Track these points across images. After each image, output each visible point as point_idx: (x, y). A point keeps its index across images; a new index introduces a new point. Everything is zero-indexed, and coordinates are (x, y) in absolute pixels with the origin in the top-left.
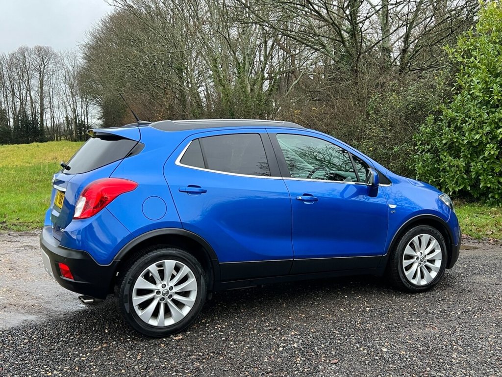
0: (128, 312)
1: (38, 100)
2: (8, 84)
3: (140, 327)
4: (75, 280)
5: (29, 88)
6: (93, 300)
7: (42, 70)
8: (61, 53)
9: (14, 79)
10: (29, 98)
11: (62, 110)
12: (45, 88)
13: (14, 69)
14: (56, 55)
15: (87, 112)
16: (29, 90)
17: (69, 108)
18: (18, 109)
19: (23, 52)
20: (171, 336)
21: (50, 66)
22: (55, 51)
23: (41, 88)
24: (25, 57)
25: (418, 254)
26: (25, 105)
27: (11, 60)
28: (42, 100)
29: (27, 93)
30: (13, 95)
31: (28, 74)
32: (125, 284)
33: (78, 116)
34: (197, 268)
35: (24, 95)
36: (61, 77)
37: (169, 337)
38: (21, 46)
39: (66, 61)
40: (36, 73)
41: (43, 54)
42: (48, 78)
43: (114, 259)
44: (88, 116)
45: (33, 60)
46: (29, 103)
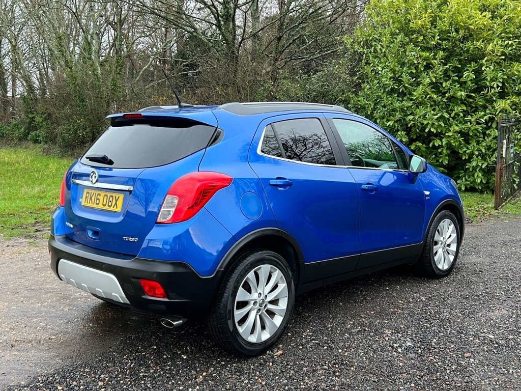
0: (231, 331)
3: (242, 345)
4: (169, 299)
6: (182, 321)
20: (268, 352)
25: (442, 239)
32: (228, 297)
34: (288, 271)
37: (266, 353)
43: (218, 268)
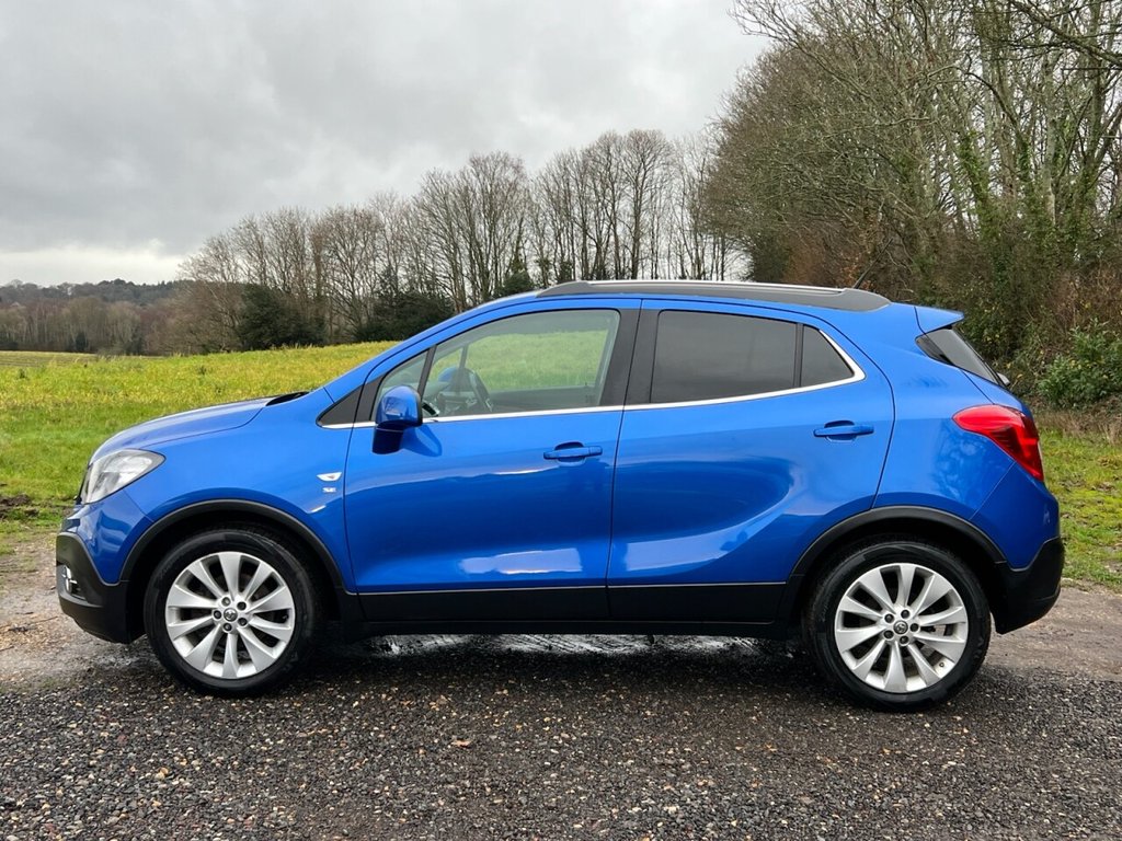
1: (629, 241)
2: (576, 211)
5: (615, 218)
7: (640, 179)
8: (678, 144)
9: (588, 200)
10: (612, 239)
11: (674, 262)
12: (645, 217)
13: (589, 181)
14: (669, 148)
15: (723, 266)
16: (613, 222)
17: (687, 258)
18: (591, 262)
19: (607, 144)
21: (657, 171)
22: (669, 140)
23: (637, 215)
24: (609, 154)
26: (605, 253)
27: (584, 162)
28: (636, 240)
29: (609, 228)
30: (585, 232)
31: (613, 191)
33: (704, 273)
35: (604, 231)
36: (677, 193)
38: (604, 131)
39: (687, 159)
40: (629, 188)
41: (645, 146)
42: (652, 197)
44: (725, 274)
45: (624, 161)
46: (612, 248)
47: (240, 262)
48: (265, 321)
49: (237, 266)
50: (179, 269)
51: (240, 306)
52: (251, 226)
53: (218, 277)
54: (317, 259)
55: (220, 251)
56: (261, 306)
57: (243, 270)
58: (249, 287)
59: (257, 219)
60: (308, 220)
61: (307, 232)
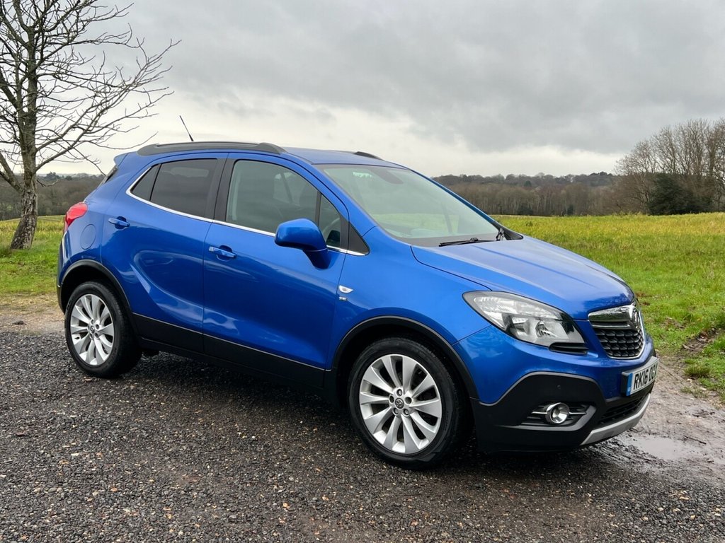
47: (658, 159)
48: (668, 198)
49: (656, 162)
50: (616, 164)
51: (653, 188)
52: (668, 134)
53: (640, 170)
54: (712, 155)
55: (644, 151)
56: (666, 188)
57: (658, 164)
58: (659, 175)
59: (672, 129)
60: (708, 128)
61: (705, 137)
